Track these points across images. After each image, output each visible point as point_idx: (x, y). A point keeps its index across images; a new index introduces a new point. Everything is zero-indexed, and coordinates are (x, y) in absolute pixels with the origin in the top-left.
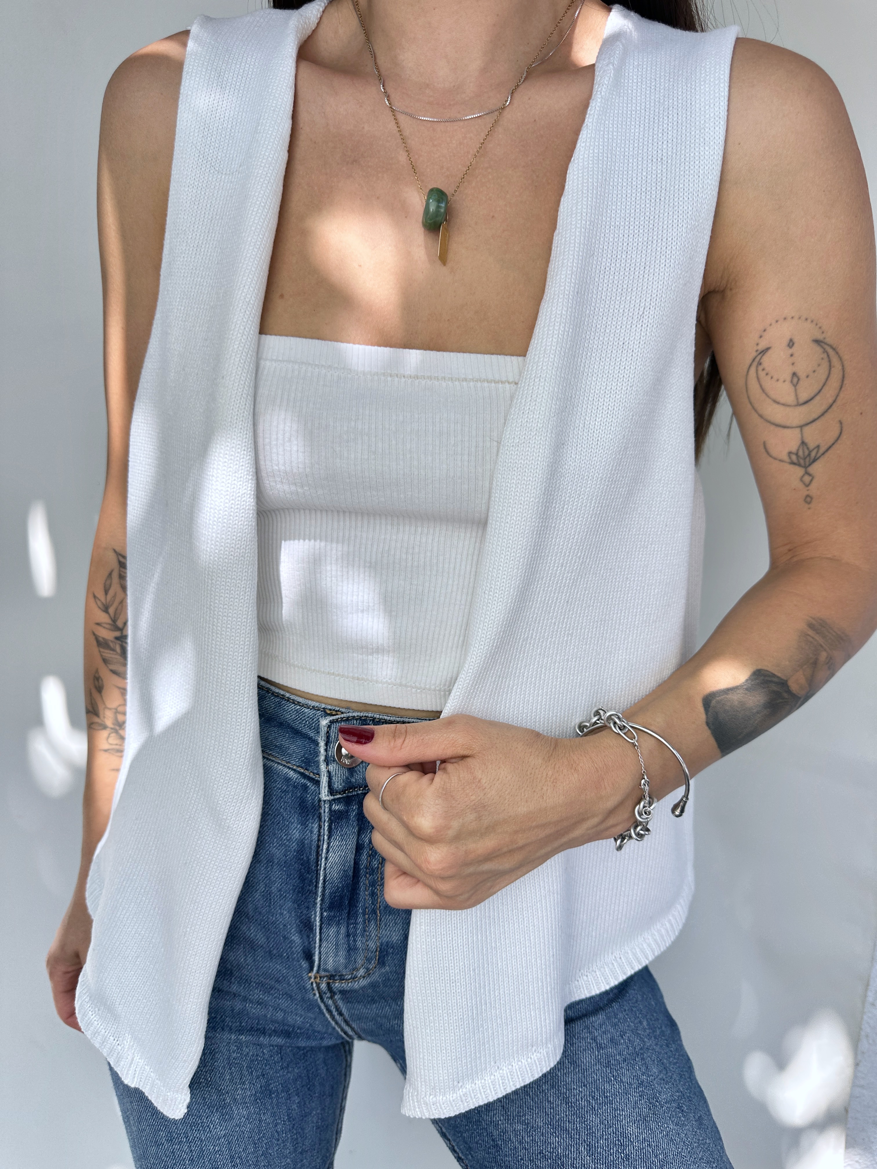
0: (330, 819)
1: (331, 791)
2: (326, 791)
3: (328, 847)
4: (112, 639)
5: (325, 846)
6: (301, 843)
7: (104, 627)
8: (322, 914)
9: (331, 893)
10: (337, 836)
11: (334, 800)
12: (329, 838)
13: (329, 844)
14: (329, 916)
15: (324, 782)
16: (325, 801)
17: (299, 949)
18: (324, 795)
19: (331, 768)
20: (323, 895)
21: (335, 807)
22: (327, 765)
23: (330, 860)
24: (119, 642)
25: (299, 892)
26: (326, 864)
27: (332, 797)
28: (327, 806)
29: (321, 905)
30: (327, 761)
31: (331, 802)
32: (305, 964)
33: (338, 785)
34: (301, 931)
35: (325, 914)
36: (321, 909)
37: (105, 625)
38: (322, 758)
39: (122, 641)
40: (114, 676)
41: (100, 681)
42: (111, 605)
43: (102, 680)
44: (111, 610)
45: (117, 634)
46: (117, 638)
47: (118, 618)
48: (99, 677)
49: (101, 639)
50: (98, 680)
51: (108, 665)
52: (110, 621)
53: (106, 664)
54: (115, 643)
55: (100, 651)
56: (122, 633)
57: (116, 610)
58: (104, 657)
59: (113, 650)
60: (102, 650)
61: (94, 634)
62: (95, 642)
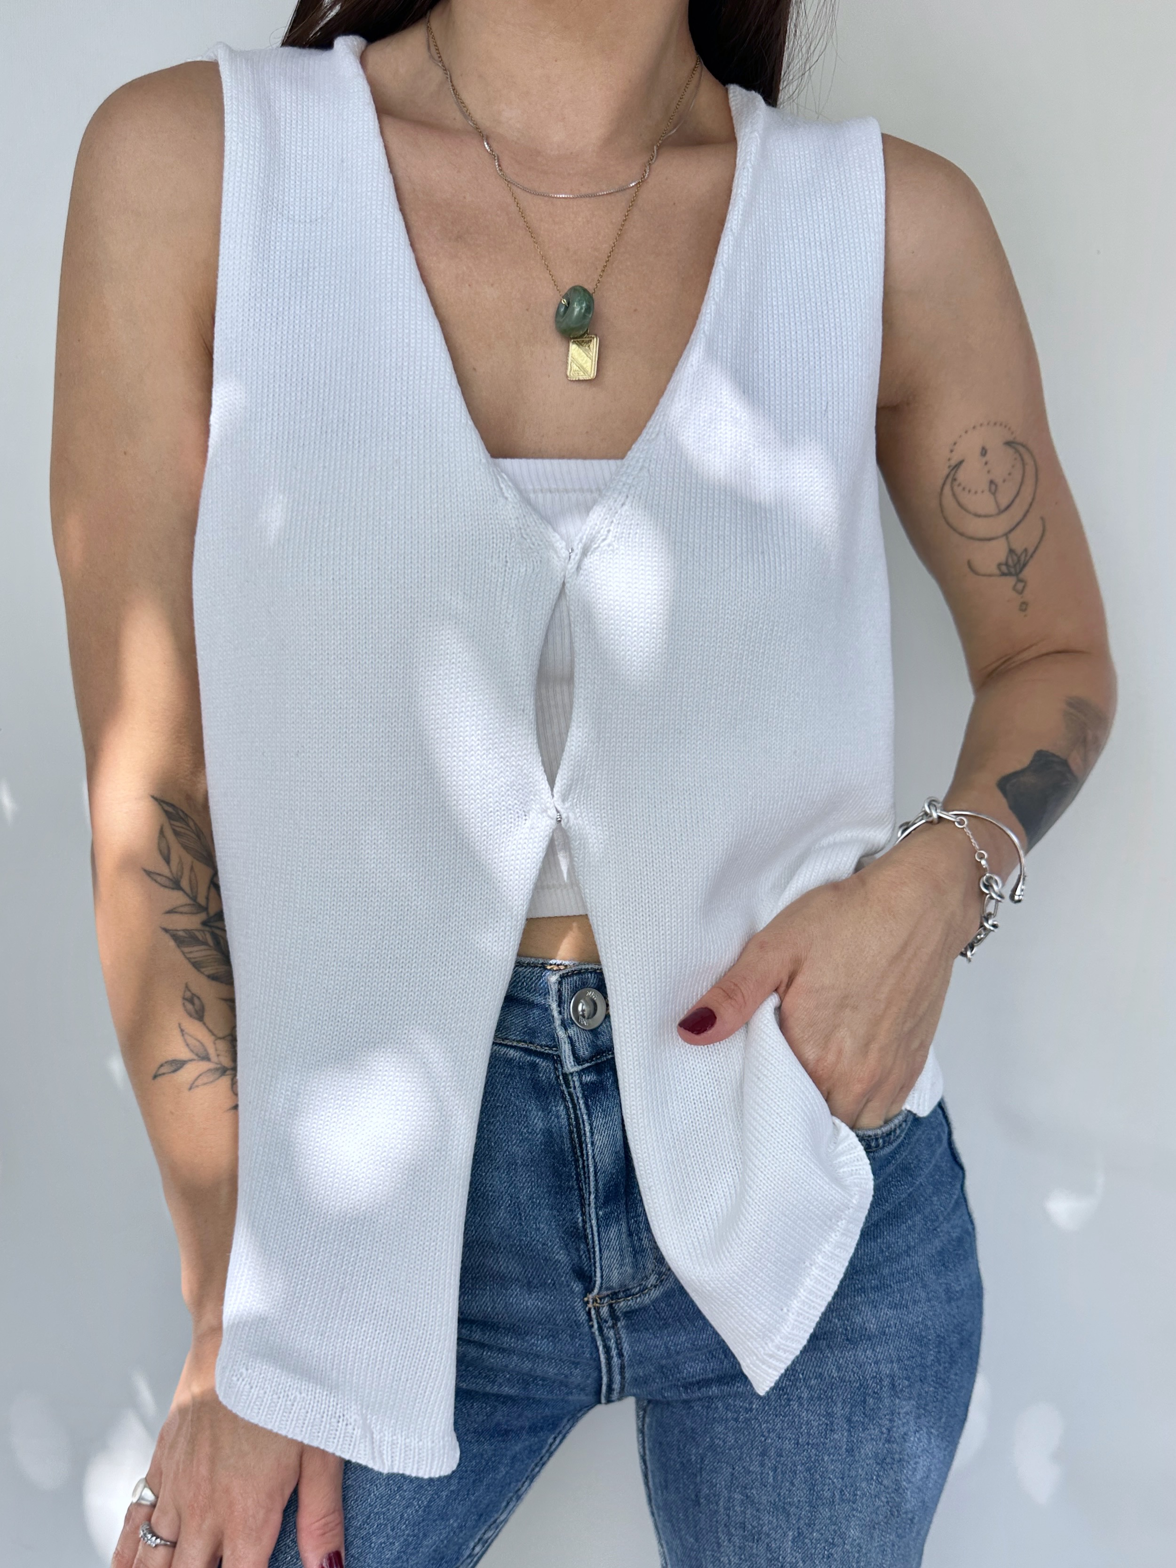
0: (583, 1094)
1: (578, 1060)
2: (572, 1061)
3: (591, 1129)
4: (199, 927)
5: (587, 1129)
7: (181, 913)
8: (597, 1214)
9: (604, 1185)
10: (597, 1112)
11: (583, 1070)
12: (589, 1115)
13: (591, 1125)
14: (605, 1214)
15: (567, 1051)
16: (572, 1074)
17: (567, 1269)
18: (570, 1066)
19: (571, 1032)
20: (597, 1190)
21: (587, 1078)
22: (566, 1029)
23: (598, 1144)
24: (207, 929)
25: (556, 1193)
26: (593, 1150)
27: (580, 1067)
28: (576, 1079)
29: (595, 1203)
30: (565, 1025)
31: (580, 1073)
32: (577, 1287)
33: (584, 1051)
34: (567, 1245)
35: (601, 1213)
36: (596, 1208)
37: (181, 909)
38: (558, 1022)
39: (210, 927)
40: (214, 983)
41: (196, 1001)
42: (181, 877)
43: (199, 998)
44: (185, 883)
45: (203, 916)
46: (204, 923)
47: (197, 892)
48: (193, 995)
49: (181, 933)
50: (191, 1001)
51: (203, 970)
52: (188, 901)
53: (199, 970)
54: (203, 931)
55: (184, 953)
56: (208, 914)
57: (190, 881)
58: (193, 960)
59: (205, 943)
60: (186, 950)
61: (166, 930)
62: (172, 943)
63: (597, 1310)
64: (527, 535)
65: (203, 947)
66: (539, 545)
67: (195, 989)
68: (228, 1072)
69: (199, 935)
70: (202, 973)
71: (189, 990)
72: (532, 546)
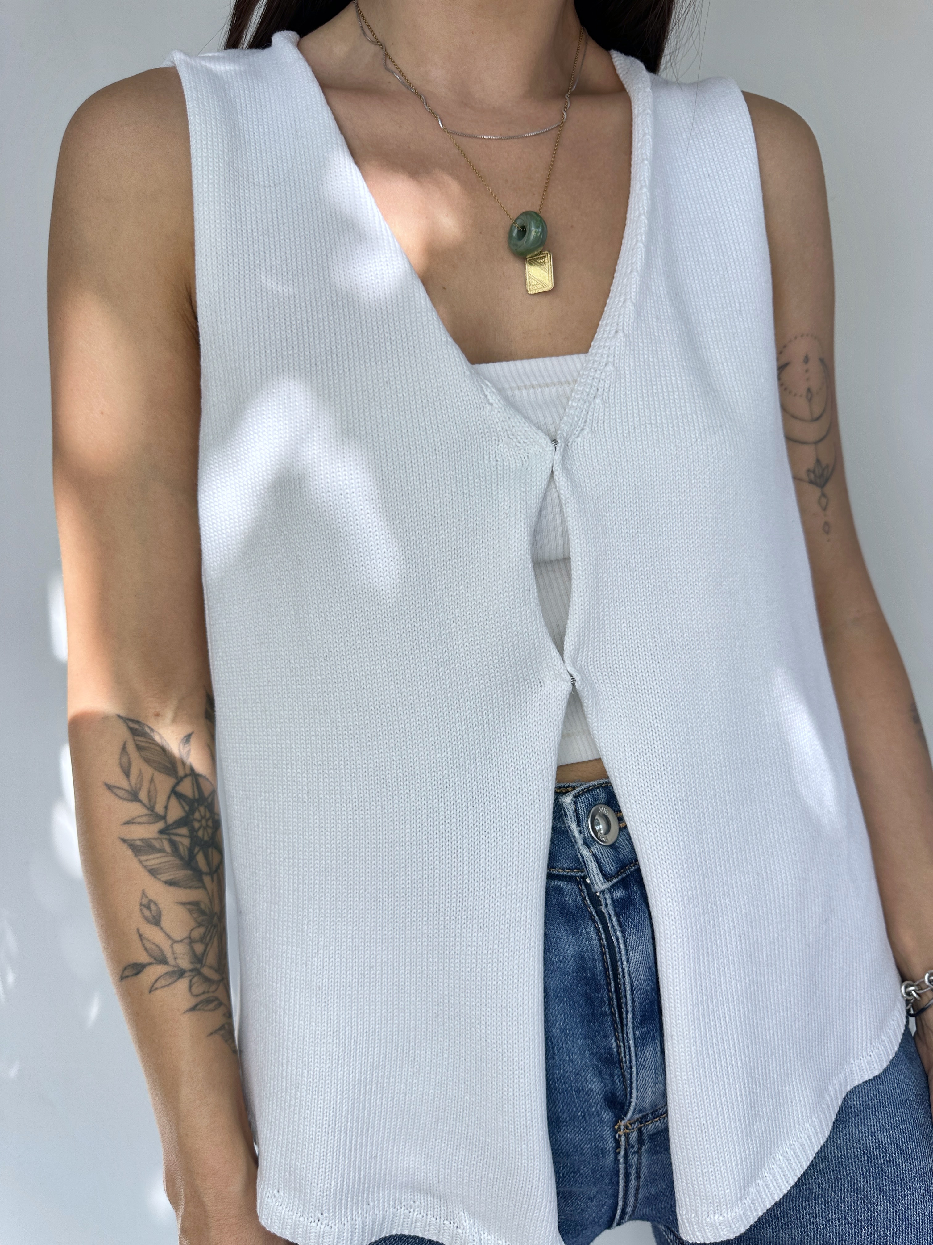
0: (615, 911)
1: (607, 877)
2: (601, 878)
3: (626, 946)
4: (156, 835)
5: (622, 946)
6: (580, 958)
7: (139, 823)
8: (634, 1034)
9: (640, 1003)
10: (630, 928)
11: (612, 886)
12: (623, 932)
13: (625, 942)
14: (642, 1034)
15: (595, 869)
16: (603, 892)
17: (600, 1098)
18: (600, 884)
19: (594, 850)
20: (633, 1009)
21: (618, 894)
22: (589, 848)
23: (633, 960)
24: (165, 836)
25: (590, 1022)
26: (629, 967)
27: (610, 884)
28: (607, 896)
29: (633, 1023)
30: (587, 845)
31: (611, 890)
32: (607, 1116)
33: (610, 867)
34: (600, 1072)
35: (637, 1033)
36: (633, 1028)
37: (139, 820)
38: (580, 842)
39: (169, 834)
40: (172, 889)
41: (153, 907)
42: (140, 789)
43: (155, 904)
44: (143, 795)
45: (160, 825)
46: (161, 832)
47: (155, 802)
48: (150, 901)
49: (138, 843)
50: (148, 907)
51: (159, 876)
52: (145, 811)
53: (155, 877)
54: (161, 839)
55: (141, 862)
56: (166, 822)
57: (149, 792)
58: (150, 868)
59: (161, 850)
60: (143, 858)
61: (124, 841)
62: (129, 853)
63: (627, 1136)
64: (513, 435)
65: (159, 855)
66: (524, 442)
67: (151, 895)
68: (186, 974)
69: (157, 845)
70: (159, 879)
71: (147, 897)
72: (519, 445)
